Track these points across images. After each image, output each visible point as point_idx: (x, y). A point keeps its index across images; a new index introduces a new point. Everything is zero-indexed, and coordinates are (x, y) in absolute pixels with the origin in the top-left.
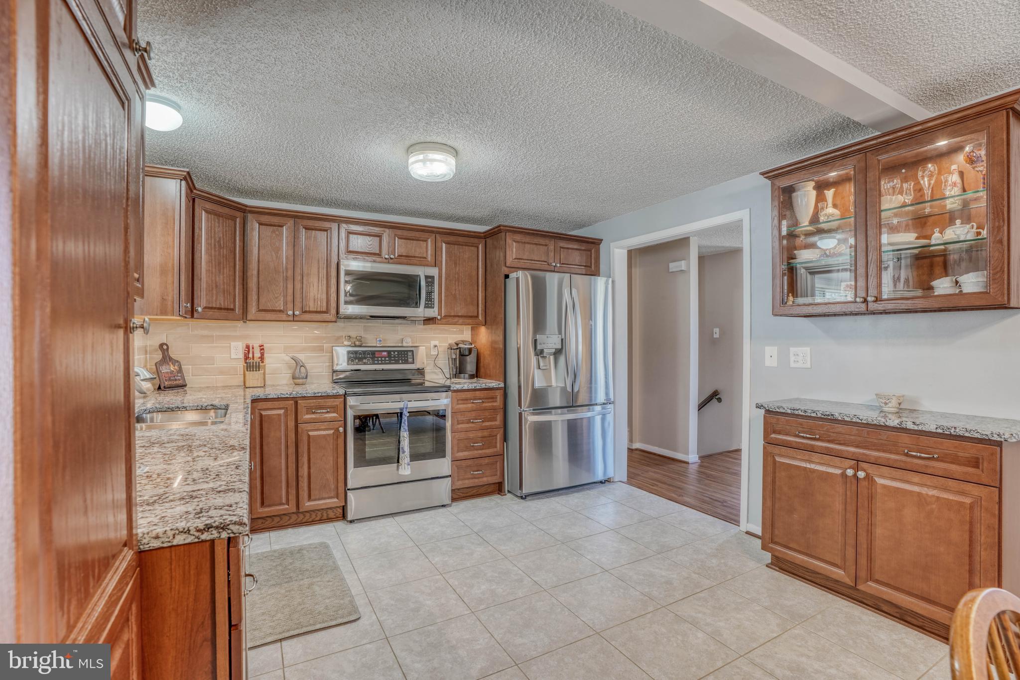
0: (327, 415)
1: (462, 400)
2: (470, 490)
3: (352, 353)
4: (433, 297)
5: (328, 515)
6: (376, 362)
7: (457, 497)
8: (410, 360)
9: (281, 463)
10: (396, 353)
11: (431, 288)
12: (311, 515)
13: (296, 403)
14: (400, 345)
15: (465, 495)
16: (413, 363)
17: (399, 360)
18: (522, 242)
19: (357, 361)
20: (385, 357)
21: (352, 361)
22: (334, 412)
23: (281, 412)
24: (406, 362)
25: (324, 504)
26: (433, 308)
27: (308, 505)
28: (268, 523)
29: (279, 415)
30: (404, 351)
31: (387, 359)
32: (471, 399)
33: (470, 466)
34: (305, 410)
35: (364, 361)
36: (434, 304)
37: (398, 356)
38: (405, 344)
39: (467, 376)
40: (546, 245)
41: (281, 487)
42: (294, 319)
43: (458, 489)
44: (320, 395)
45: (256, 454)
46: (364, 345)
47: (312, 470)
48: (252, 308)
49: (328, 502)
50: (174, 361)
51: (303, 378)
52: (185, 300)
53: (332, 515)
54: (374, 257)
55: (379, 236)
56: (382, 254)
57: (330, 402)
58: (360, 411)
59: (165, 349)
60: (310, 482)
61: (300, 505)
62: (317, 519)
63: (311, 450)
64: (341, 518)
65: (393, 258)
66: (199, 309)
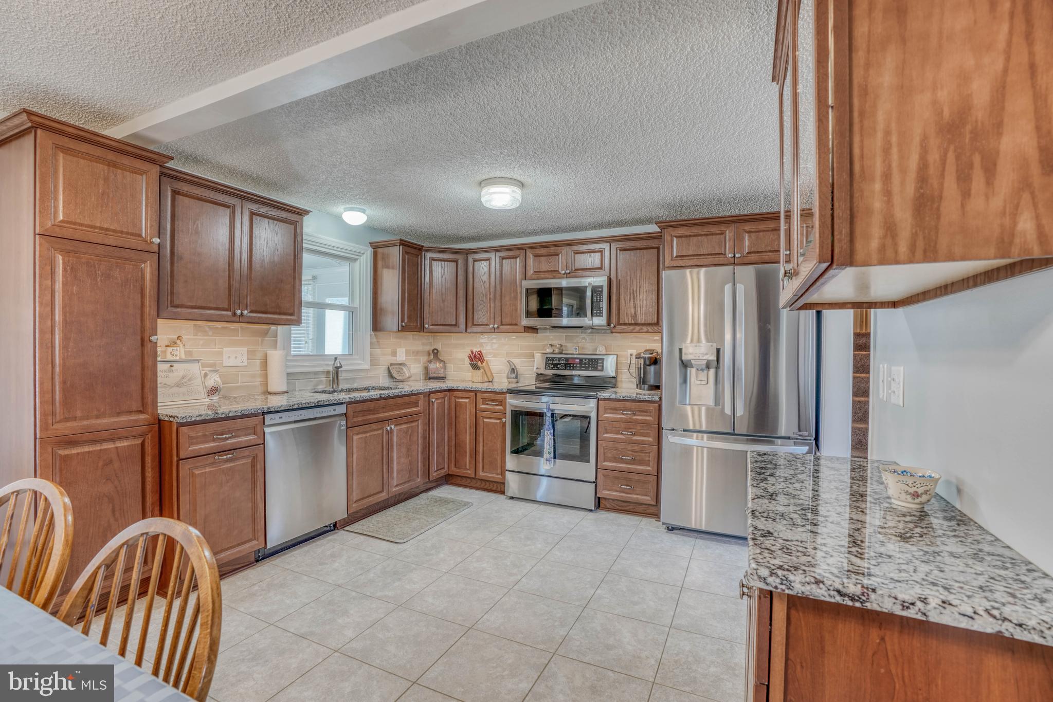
0: (495, 407)
1: (611, 409)
2: (626, 504)
3: (549, 360)
4: (601, 306)
5: (501, 488)
6: (568, 368)
7: (612, 507)
8: (599, 368)
9: (466, 438)
10: (587, 360)
11: (600, 297)
12: (489, 484)
13: (476, 394)
14: (595, 353)
15: (620, 508)
16: (602, 370)
17: (589, 367)
18: (686, 236)
19: (552, 366)
20: (577, 364)
21: (549, 366)
22: (501, 405)
23: (467, 400)
24: (596, 369)
25: (491, 477)
26: (602, 316)
27: (481, 474)
28: (464, 482)
29: (466, 403)
30: (595, 359)
31: (578, 365)
32: (621, 410)
33: (617, 478)
34: (481, 401)
35: (558, 366)
36: (602, 313)
37: (589, 364)
38: (598, 353)
39: (646, 386)
40: (722, 234)
41: (466, 456)
42: (494, 331)
43: (613, 500)
44: (490, 390)
45: (452, 428)
46: (564, 352)
47: (485, 449)
48: (470, 324)
49: (495, 476)
50: (441, 361)
51: (513, 378)
52: (403, 321)
53: (498, 488)
54: (554, 273)
55: (558, 255)
56: (560, 271)
57: (498, 397)
58: (516, 407)
59: (436, 353)
60: (483, 457)
61: (477, 474)
62: (489, 488)
63: (485, 433)
64: (503, 493)
65: (569, 273)
66: (427, 326)
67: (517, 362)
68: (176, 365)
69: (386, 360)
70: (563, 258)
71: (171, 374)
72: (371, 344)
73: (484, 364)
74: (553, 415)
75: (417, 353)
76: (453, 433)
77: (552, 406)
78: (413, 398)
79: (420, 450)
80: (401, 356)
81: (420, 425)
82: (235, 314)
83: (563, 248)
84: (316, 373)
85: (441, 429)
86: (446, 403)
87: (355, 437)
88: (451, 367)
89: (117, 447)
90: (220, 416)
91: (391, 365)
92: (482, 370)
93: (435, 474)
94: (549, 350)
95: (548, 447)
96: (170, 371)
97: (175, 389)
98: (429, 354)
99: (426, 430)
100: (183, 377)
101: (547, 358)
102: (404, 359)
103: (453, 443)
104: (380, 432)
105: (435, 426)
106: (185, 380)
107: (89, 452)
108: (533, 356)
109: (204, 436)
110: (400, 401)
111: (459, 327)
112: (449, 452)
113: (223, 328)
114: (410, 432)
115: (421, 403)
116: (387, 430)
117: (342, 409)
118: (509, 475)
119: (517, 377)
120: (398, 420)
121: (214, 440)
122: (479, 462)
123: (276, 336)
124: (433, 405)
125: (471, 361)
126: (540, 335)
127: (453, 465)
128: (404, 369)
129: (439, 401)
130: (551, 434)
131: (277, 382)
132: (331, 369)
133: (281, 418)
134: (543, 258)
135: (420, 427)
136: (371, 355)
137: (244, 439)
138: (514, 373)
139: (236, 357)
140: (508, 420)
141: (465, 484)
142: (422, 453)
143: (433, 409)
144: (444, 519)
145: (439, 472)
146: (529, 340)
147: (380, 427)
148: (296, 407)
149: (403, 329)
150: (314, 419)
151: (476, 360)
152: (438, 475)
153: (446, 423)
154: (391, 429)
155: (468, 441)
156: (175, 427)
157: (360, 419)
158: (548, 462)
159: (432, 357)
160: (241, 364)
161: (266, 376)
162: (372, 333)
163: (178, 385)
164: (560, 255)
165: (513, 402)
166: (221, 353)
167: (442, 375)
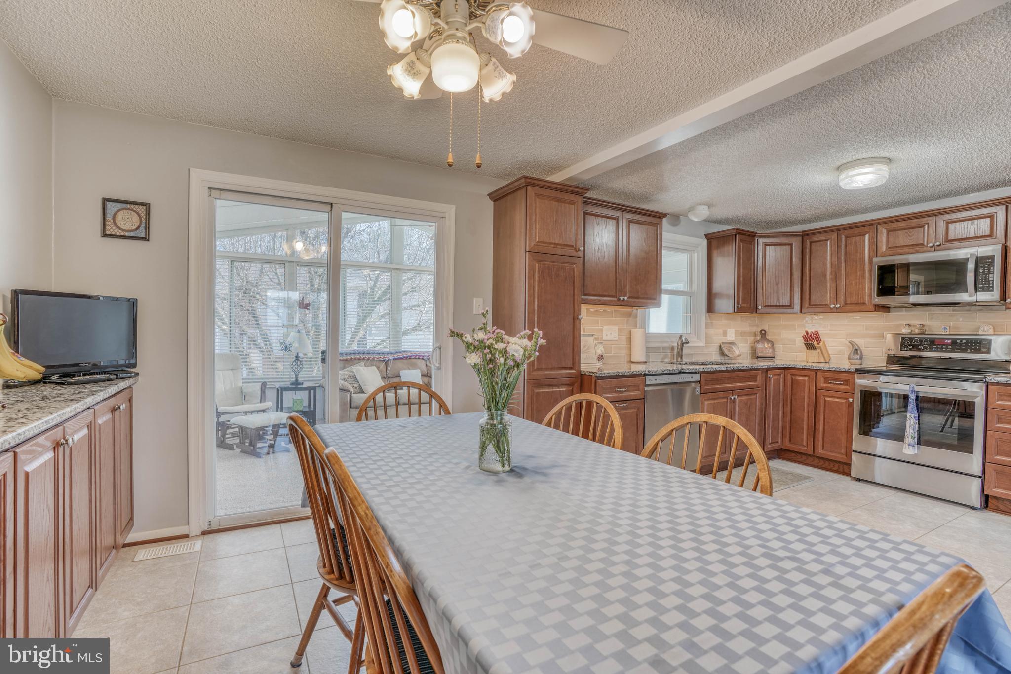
0: (840, 387)
3: (906, 340)
4: (991, 279)
5: (843, 469)
8: (984, 350)
9: (803, 415)
10: (964, 342)
11: (989, 269)
12: (830, 464)
13: (816, 373)
16: (988, 353)
17: (966, 349)
19: (911, 347)
21: (905, 347)
22: (847, 385)
23: (806, 379)
24: (977, 351)
25: (832, 456)
26: (992, 291)
27: (821, 452)
28: (798, 457)
29: (804, 381)
30: (976, 340)
31: (950, 347)
34: (822, 380)
35: (920, 348)
36: (992, 287)
37: (966, 346)
38: (980, 333)
41: (803, 433)
42: (836, 311)
44: (834, 369)
45: (787, 405)
46: (926, 333)
47: (826, 427)
48: (806, 305)
49: (839, 457)
50: (769, 341)
51: (857, 359)
52: (738, 303)
53: (842, 468)
54: (918, 247)
55: (923, 227)
56: (925, 243)
57: (843, 376)
58: (866, 387)
59: (763, 333)
60: (824, 435)
61: (816, 451)
62: (829, 467)
63: (827, 411)
64: (848, 474)
65: (940, 245)
66: (760, 307)
67: (861, 343)
69: (718, 339)
70: (930, 229)
72: (707, 324)
73: (821, 344)
74: (917, 397)
75: (744, 333)
76: (789, 409)
77: (917, 388)
78: (753, 373)
79: (757, 421)
80: (731, 336)
81: (758, 399)
82: (619, 299)
83: (931, 218)
84: (664, 348)
85: (776, 405)
86: (782, 380)
87: (706, 403)
88: (779, 347)
89: (560, 391)
90: (620, 374)
91: (723, 343)
92: (818, 351)
93: (769, 446)
94: (904, 331)
95: (912, 431)
98: (755, 335)
99: (762, 404)
101: (903, 339)
102: (733, 339)
103: (788, 419)
104: (725, 400)
105: (771, 401)
107: (547, 392)
108: (882, 336)
109: (610, 388)
110: (741, 374)
111: (793, 308)
112: (784, 428)
113: (605, 311)
114: (749, 403)
115: (759, 378)
116: (731, 399)
117: (697, 377)
118: (854, 457)
119: (861, 358)
120: (740, 391)
121: (616, 392)
122: (819, 440)
123: (636, 317)
124: (770, 381)
125: (805, 341)
126: (893, 314)
127: (787, 440)
128: (734, 348)
129: (776, 378)
130: (915, 417)
131: (639, 354)
132: (675, 345)
133: (656, 380)
134: (900, 232)
135: (758, 400)
136: (706, 334)
137: (632, 393)
138: (857, 354)
139: (611, 333)
140: (856, 400)
141: (800, 460)
142: (759, 425)
143: (770, 385)
144: (788, 486)
145: (773, 445)
146: (877, 321)
147: (725, 396)
148: (666, 372)
149: (739, 310)
150: (677, 383)
151: (811, 341)
152: (773, 447)
153: (781, 399)
154: (734, 398)
155: (805, 418)
156: (594, 380)
157: (710, 387)
158: (911, 447)
159: (759, 338)
160: (614, 339)
161: (630, 349)
162: (707, 315)
164: (926, 227)
165: (862, 382)
166: (602, 330)
167: (771, 355)
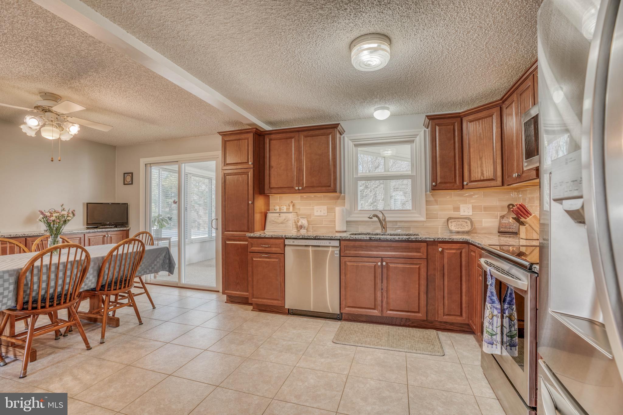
45: (470, 280)
48: (506, 176)
52: (433, 182)
59: (510, 208)
66: (466, 183)
68: (281, 214)
71: (279, 218)
72: (427, 201)
76: (470, 284)
80: (466, 211)
82: (295, 189)
87: (348, 264)
93: (445, 317)
96: (279, 217)
97: (281, 225)
100: (284, 220)
104: (372, 265)
106: (285, 221)
109: (257, 244)
110: (395, 244)
111: (496, 181)
112: (469, 303)
113: (315, 196)
115: (423, 250)
117: (336, 243)
121: (262, 247)
127: (470, 316)
133: (294, 242)
135: (422, 270)
137: (274, 249)
139: (321, 211)
143: (442, 258)
145: (447, 317)
147: (372, 261)
148: (301, 237)
149: (435, 187)
150: (319, 246)
154: (383, 264)
157: (351, 252)
160: (323, 215)
161: (334, 222)
163: (282, 223)
166: (313, 209)
